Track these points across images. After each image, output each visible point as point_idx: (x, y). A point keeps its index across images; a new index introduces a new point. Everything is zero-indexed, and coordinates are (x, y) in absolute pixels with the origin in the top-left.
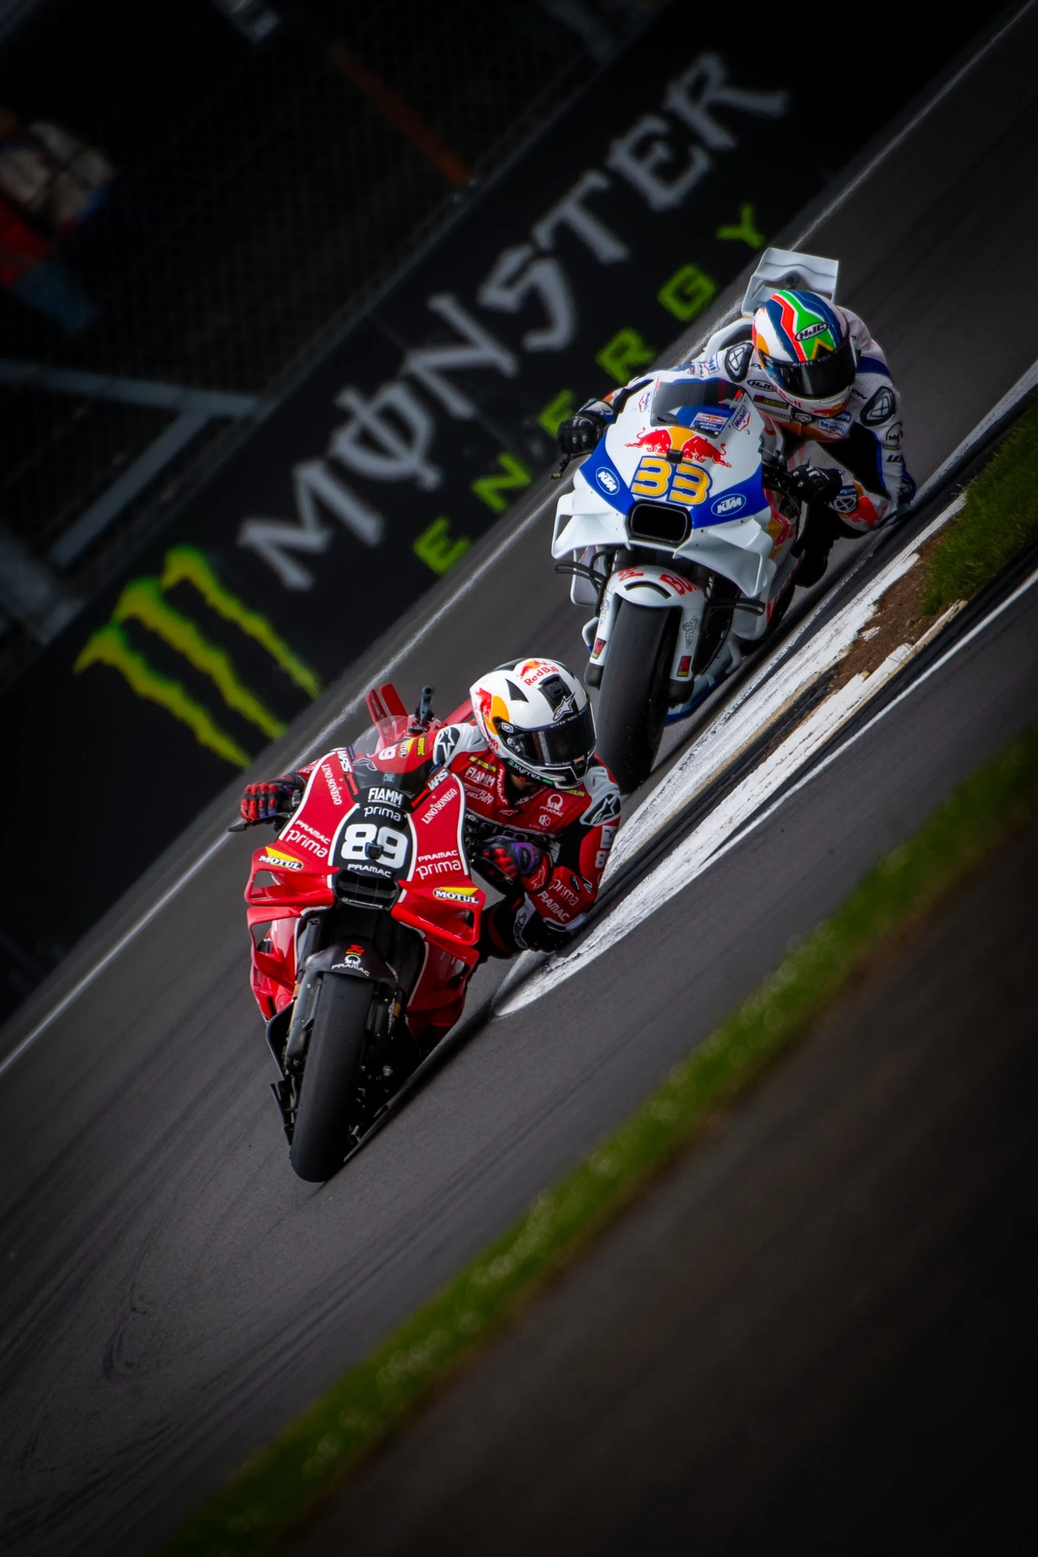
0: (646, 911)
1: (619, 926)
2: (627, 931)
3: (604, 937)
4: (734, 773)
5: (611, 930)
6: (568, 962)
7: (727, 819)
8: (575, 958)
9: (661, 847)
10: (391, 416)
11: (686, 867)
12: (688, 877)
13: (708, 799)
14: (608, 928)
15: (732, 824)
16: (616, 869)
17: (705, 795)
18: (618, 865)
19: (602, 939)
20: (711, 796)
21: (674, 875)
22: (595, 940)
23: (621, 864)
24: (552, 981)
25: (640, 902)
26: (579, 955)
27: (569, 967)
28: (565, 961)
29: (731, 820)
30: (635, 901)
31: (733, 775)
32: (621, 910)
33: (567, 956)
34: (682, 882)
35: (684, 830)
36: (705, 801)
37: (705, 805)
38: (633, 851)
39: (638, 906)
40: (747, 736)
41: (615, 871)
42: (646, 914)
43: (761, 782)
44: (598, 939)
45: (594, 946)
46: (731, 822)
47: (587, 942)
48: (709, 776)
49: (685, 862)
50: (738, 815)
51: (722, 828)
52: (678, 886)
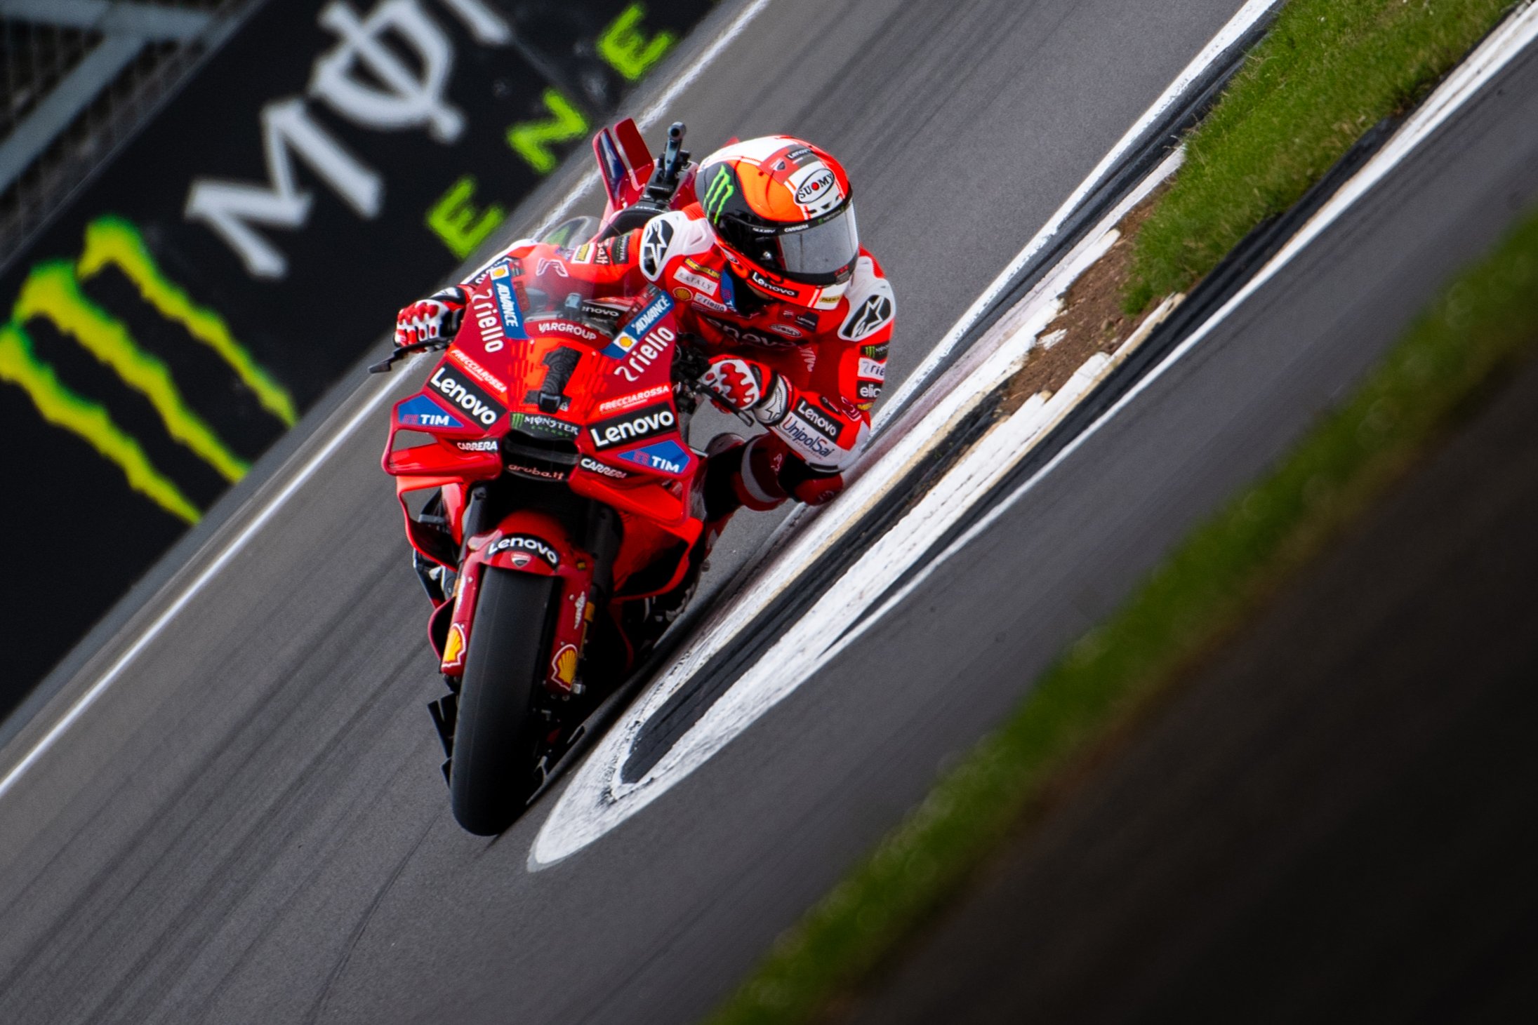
0: (745, 719)
1: (707, 740)
2: (718, 748)
3: (687, 754)
4: (866, 531)
5: (696, 745)
6: (637, 789)
7: (856, 592)
8: (648, 784)
9: (766, 632)
10: (395, 41)
11: (800, 660)
12: (802, 673)
13: (829, 566)
14: (693, 743)
15: (863, 601)
16: (704, 662)
17: (826, 561)
18: (707, 656)
19: (683, 758)
20: (833, 562)
21: (783, 670)
22: (675, 759)
23: (709, 655)
24: (615, 816)
25: (737, 707)
26: (652, 780)
27: (639, 796)
28: (633, 789)
29: (861, 596)
30: (729, 706)
31: (863, 534)
32: (710, 719)
33: (636, 781)
34: (794, 679)
35: (795, 611)
36: (824, 570)
37: (825, 575)
38: (726, 637)
39: (733, 712)
40: (883, 479)
41: (701, 664)
42: (744, 724)
43: (903, 543)
44: (678, 759)
45: (672, 768)
46: (861, 598)
47: (663, 762)
48: (831, 536)
49: (798, 652)
50: (871, 589)
51: (848, 606)
52: (788, 685)
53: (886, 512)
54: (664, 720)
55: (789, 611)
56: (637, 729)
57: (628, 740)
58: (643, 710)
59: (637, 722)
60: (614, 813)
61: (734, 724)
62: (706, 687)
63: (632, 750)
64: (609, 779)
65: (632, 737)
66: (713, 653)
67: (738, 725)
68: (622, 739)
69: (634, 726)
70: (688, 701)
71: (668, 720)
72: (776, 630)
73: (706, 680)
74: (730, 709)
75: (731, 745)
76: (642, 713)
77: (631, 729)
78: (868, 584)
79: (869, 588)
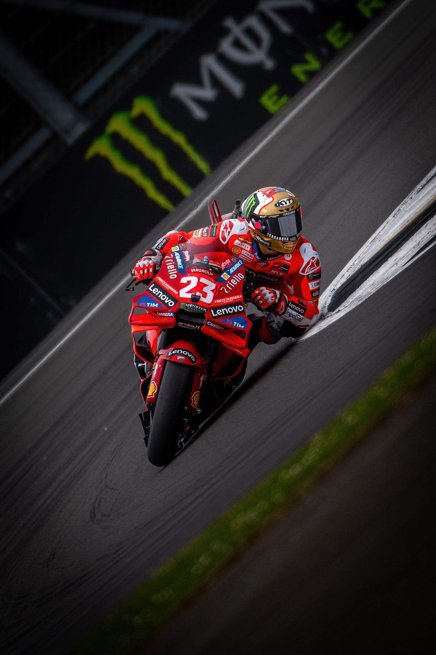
0: (374, 289)
1: (361, 296)
2: (364, 299)
3: (352, 302)
4: (421, 219)
5: (356, 298)
6: (333, 314)
7: (416, 243)
8: (337, 312)
9: (383, 256)
10: (250, 32)
11: (395, 267)
12: (396, 272)
14: (355, 297)
15: (419, 246)
16: (359, 267)
17: (406, 230)
18: (361, 265)
19: (351, 303)
20: (408, 231)
21: (389, 271)
22: (348, 303)
23: (362, 264)
24: (325, 324)
25: (371, 284)
26: (339, 311)
27: (334, 317)
28: (332, 314)
29: (419, 244)
30: (368, 284)
31: (420, 221)
32: (361, 288)
33: (333, 311)
34: (393, 274)
35: (394, 249)
36: (405, 234)
37: (405, 236)
38: (368, 258)
39: (370, 287)
40: (428, 200)
41: (358, 268)
42: (374, 291)
43: (435, 224)
44: (349, 303)
45: (347, 306)
46: (418, 245)
47: (343, 304)
48: (408, 221)
49: (395, 264)
50: (423, 241)
51: (414, 248)
52: (391, 277)
53: (429, 212)
54: (344, 289)
55: (392, 249)
56: (334, 292)
57: (330, 296)
58: (336, 285)
59: (334, 289)
60: (325, 323)
61: (370, 291)
62: (360, 277)
63: (332, 300)
64: (323, 310)
65: (332, 294)
66: (363, 264)
67: (372, 291)
68: (328, 295)
69: (333, 291)
70: (353, 282)
71: (346, 288)
72: (386, 256)
73: (360, 274)
74: (369, 285)
75: (369, 298)
76: (336, 286)
77: (332, 292)
78: (421, 240)
79: (422, 241)
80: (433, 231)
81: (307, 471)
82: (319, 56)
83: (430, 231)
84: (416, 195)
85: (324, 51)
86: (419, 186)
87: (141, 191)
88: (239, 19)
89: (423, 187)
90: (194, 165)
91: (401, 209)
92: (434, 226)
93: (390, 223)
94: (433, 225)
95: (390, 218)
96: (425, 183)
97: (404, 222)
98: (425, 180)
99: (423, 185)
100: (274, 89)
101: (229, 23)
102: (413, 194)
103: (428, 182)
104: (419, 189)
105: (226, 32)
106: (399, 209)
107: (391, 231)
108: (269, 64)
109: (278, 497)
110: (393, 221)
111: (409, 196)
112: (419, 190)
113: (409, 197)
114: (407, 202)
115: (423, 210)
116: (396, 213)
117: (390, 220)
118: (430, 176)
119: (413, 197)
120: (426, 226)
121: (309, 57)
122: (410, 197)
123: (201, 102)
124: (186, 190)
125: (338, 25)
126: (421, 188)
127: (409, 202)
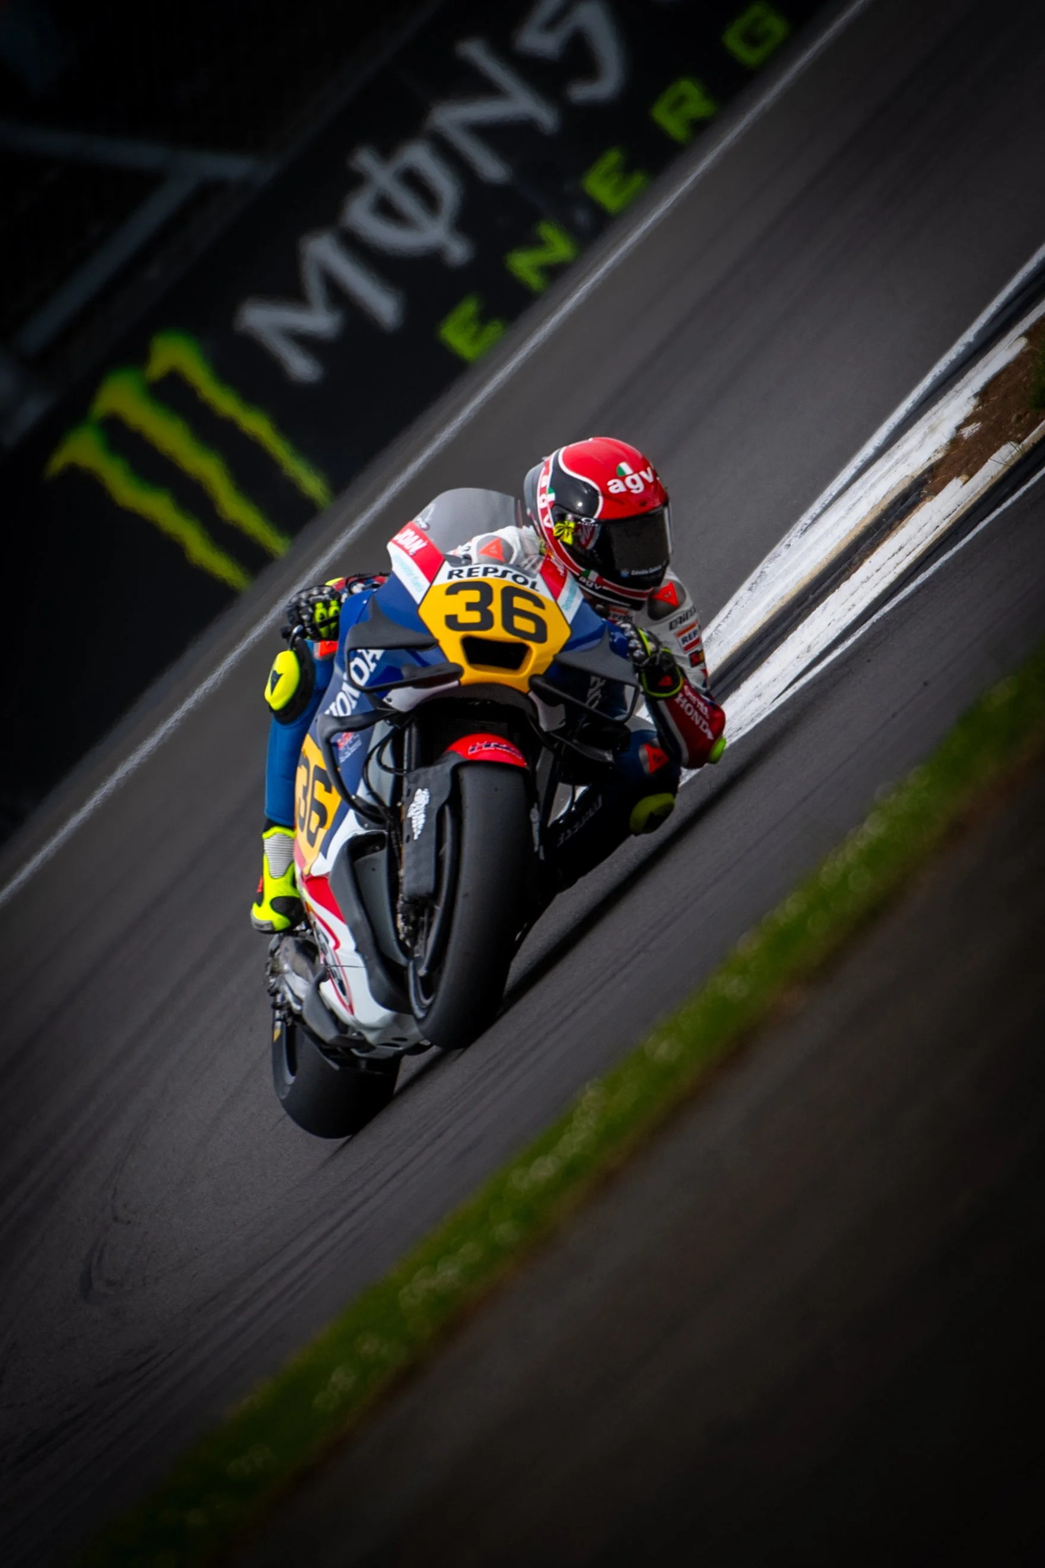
4: (813, 593)
7: (804, 647)
9: (728, 679)
10: (413, 180)
11: (757, 704)
12: (759, 714)
13: (781, 623)
15: (809, 654)
17: (778, 619)
21: (743, 713)
29: (809, 649)
31: (810, 596)
34: (752, 720)
35: (752, 662)
37: (778, 631)
40: (827, 550)
43: (843, 604)
46: (808, 651)
48: (783, 597)
49: (755, 697)
50: (818, 643)
51: (798, 658)
52: (747, 725)
53: (830, 577)
55: (747, 662)
72: (735, 679)
78: (815, 639)
79: (815, 642)
80: (839, 620)
81: (570, 1172)
82: (570, 229)
83: (834, 620)
84: (800, 537)
85: (582, 217)
86: (805, 519)
87: (175, 549)
88: (386, 151)
89: (815, 519)
90: (291, 487)
91: (766, 570)
92: (843, 606)
93: (741, 603)
94: (841, 606)
95: (742, 592)
96: (818, 511)
97: (773, 600)
98: (820, 505)
99: (814, 516)
100: (468, 308)
101: (365, 160)
102: (793, 534)
103: (825, 509)
104: (806, 524)
105: (357, 180)
106: (762, 572)
107: (744, 623)
108: (458, 251)
109: (505, 1230)
110: (749, 599)
111: (784, 542)
112: (806, 526)
113: (783, 544)
114: (779, 555)
115: (816, 572)
116: (755, 582)
117: (741, 598)
118: (831, 495)
119: (791, 544)
120: (825, 608)
121: (548, 232)
122: (787, 543)
123: (306, 342)
124: (276, 543)
125: (612, 158)
126: (809, 522)
127: (784, 554)
